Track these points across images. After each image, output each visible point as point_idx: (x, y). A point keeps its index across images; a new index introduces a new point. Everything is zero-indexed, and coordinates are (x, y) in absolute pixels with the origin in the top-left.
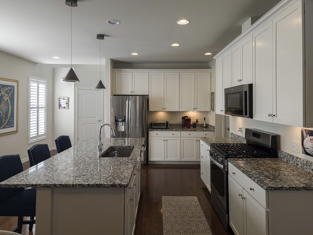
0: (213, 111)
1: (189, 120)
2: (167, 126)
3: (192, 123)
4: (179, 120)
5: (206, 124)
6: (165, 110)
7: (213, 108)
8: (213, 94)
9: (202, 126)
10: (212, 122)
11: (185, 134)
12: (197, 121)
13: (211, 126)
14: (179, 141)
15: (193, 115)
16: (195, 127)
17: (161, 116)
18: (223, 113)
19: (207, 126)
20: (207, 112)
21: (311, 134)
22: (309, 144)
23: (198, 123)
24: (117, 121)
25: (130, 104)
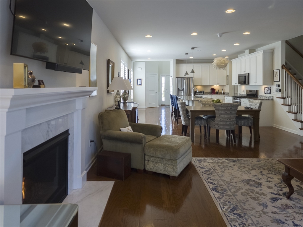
1: (215, 90)
3: (216, 92)
4: (209, 90)
5: (224, 92)
6: (202, 85)
9: (221, 93)
10: (227, 90)
11: (214, 97)
12: (218, 91)
13: (226, 93)
15: (216, 87)
16: (218, 94)
17: (199, 88)
18: (237, 84)
20: (224, 86)
21: (266, 87)
22: (266, 91)
23: (219, 92)
24: (179, 90)
25: (185, 81)
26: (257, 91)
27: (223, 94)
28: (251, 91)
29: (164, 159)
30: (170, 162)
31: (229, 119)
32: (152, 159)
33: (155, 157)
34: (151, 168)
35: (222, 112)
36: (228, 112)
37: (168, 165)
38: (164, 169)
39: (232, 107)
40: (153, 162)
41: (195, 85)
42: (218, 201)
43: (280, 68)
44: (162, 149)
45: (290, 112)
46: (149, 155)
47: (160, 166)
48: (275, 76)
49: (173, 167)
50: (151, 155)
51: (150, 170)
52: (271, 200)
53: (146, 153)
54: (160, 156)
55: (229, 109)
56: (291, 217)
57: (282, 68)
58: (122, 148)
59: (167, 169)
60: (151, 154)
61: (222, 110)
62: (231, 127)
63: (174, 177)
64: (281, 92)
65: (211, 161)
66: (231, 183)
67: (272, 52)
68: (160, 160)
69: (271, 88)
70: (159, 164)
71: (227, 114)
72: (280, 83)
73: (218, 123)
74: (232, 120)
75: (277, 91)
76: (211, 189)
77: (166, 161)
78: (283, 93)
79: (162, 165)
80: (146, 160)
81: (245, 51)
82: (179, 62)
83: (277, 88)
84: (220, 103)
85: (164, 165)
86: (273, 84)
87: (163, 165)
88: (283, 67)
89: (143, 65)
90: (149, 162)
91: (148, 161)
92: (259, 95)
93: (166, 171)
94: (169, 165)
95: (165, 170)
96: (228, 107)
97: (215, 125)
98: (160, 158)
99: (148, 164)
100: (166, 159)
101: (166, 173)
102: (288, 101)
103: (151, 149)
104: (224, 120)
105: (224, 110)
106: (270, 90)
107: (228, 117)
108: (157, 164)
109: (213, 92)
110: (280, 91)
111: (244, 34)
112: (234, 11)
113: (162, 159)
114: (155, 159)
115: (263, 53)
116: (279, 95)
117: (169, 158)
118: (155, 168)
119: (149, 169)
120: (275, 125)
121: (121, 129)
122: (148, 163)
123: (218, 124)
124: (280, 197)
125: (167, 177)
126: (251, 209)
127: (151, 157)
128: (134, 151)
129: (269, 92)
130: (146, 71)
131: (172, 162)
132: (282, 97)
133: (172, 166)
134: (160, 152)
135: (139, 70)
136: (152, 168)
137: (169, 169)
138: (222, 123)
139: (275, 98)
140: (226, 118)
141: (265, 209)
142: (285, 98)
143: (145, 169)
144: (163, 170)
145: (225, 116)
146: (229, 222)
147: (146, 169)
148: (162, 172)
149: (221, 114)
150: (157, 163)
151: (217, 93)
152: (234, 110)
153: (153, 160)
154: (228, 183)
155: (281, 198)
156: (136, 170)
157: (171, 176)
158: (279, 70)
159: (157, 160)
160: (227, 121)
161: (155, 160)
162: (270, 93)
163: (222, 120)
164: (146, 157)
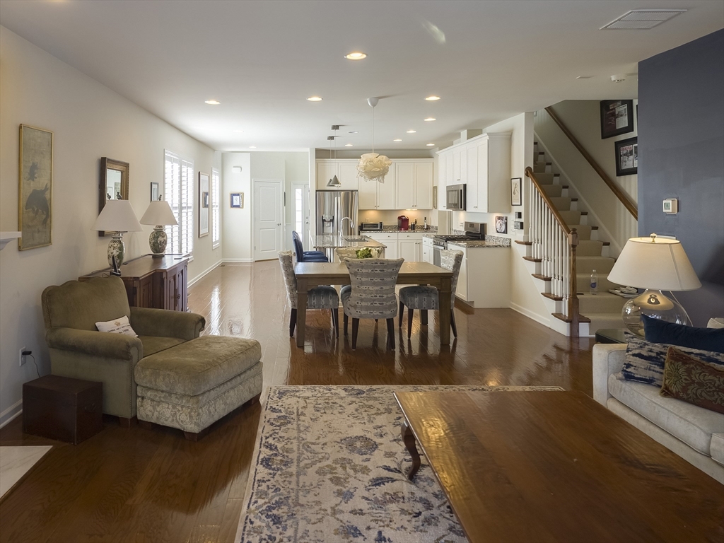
0: (436, 208)
1: (407, 220)
2: (381, 227)
3: (410, 224)
4: (395, 222)
5: (427, 226)
6: (378, 209)
7: (435, 206)
8: (435, 188)
9: (422, 228)
10: (434, 222)
11: (403, 235)
12: (416, 222)
13: (433, 227)
14: (396, 244)
15: (411, 214)
16: (414, 229)
17: (372, 217)
18: (445, 209)
19: (428, 228)
20: (429, 210)
21: (499, 218)
22: (498, 226)
23: (418, 224)
24: (324, 221)
25: (339, 201)
26: (483, 226)
27: (427, 229)
28: (472, 225)
29: (173, 395)
30: (184, 401)
31: (378, 295)
32: (149, 393)
33: (157, 390)
34: (147, 415)
35: (363, 279)
36: (377, 280)
37: (180, 409)
38: (173, 416)
39: (385, 267)
40: (152, 400)
41: (361, 208)
42: (253, 488)
43: (523, 176)
44: (168, 372)
45: (538, 276)
46: (145, 385)
47: (164, 410)
48: (514, 193)
49: (189, 413)
50: (148, 385)
51: (146, 420)
52: (370, 483)
53: (138, 381)
54: (164, 388)
55: (378, 272)
56: (383, 522)
57: (527, 175)
58: (88, 369)
59: (178, 417)
60: (146, 383)
61: (362, 275)
62: (384, 312)
63: (192, 434)
64: (523, 231)
65: (308, 394)
66: (313, 446)
67: (509, 137)
68: (165, 397)
69: (506, 219)
70: (164, 405)
71: (375, 284)
72: (521, 209)
73: (356, 303)
74: (385, 296)
75: (516, 227)
76: (260, 460)
77: (177, 398)
78: (527, 233)
79: (168, 408)
80: (139, 397)
81: (460, 133)
82: (322, 154)
83: (518, 220)
84: (371, 257)
85: (174, 407)
86: (510, 211)
87: (170, 406)
88: (528, 171)
89: (245, 162)
90: (145, 400)
91: (143, 398)
92: (488, 234)
93: (177, 421)
94: (182, 407)
95: (175, 419)
96: (375, 267)
97: (350, 307)
98: (166, 392)
99: (142, 406)
100: (176, 394)
101: (176, 426)
102: (537, 251)
103: (148, 372)
104: (369, 296)
105: (368, 275)
106: (506, 223)
107: (377, 291)
108: (160, 406)
109: (404, 224)
110: (522, 228)
111: (427, 99)
112: (364, 56)
113: (170, 394)
114: (156, 393)
115: (488, 141)
116: (520, 235)
117: (183, 393)
118: (156, 414)
119: (144, 416)
120: (514, 306)
121: (97, 324)
122: (142, 402)
123: (355, 307)
124: (395, 476)
125: (179, 433)
126: (313, 504)
127: (149, 389)
128: (113, 376)
129: (503, 229)
130: (254, 174)
131: (188, 401)
132: (526, 241)
133: (189, 410)
134: (164, 379)
135: (235, 171)
136: (149, 413)
137: (183, 417)
138: (364, 304)
139: (514, 244)
140: (372, 293)
141: (343, 503)
142: (530, 244)
143: (136, 416)
144: (170, 419)
145: (371, 288)
146: (243, 534)
147: (139, 418)
148: (168, 424)
149: (362, 284)
150: (159, 402)
151: (413, 227)
152: (390, 275)
153: (152, 397)
154: (307, 446)
155: (395, 478)
156: (115, 419)
157: (187, 432)
158: (521, 179)
159: (160, 397)
160: (374, 300)
161: (156, 395)
162: (506, 232)
163: (364, 296)
164: (139, 389)
